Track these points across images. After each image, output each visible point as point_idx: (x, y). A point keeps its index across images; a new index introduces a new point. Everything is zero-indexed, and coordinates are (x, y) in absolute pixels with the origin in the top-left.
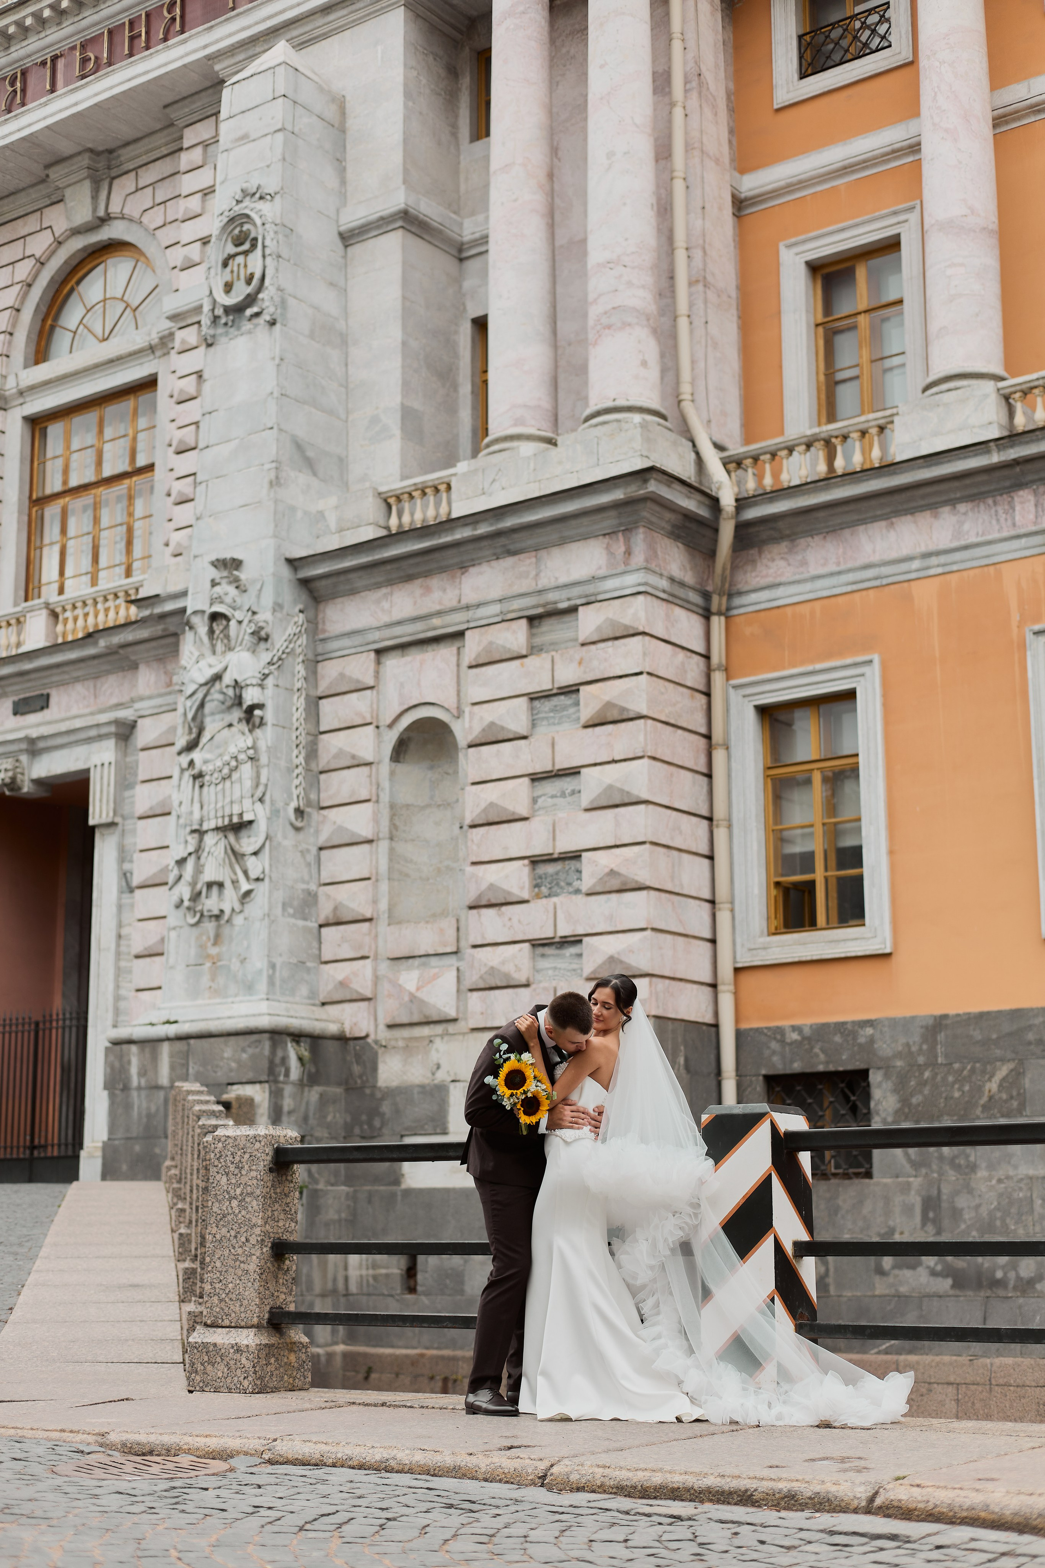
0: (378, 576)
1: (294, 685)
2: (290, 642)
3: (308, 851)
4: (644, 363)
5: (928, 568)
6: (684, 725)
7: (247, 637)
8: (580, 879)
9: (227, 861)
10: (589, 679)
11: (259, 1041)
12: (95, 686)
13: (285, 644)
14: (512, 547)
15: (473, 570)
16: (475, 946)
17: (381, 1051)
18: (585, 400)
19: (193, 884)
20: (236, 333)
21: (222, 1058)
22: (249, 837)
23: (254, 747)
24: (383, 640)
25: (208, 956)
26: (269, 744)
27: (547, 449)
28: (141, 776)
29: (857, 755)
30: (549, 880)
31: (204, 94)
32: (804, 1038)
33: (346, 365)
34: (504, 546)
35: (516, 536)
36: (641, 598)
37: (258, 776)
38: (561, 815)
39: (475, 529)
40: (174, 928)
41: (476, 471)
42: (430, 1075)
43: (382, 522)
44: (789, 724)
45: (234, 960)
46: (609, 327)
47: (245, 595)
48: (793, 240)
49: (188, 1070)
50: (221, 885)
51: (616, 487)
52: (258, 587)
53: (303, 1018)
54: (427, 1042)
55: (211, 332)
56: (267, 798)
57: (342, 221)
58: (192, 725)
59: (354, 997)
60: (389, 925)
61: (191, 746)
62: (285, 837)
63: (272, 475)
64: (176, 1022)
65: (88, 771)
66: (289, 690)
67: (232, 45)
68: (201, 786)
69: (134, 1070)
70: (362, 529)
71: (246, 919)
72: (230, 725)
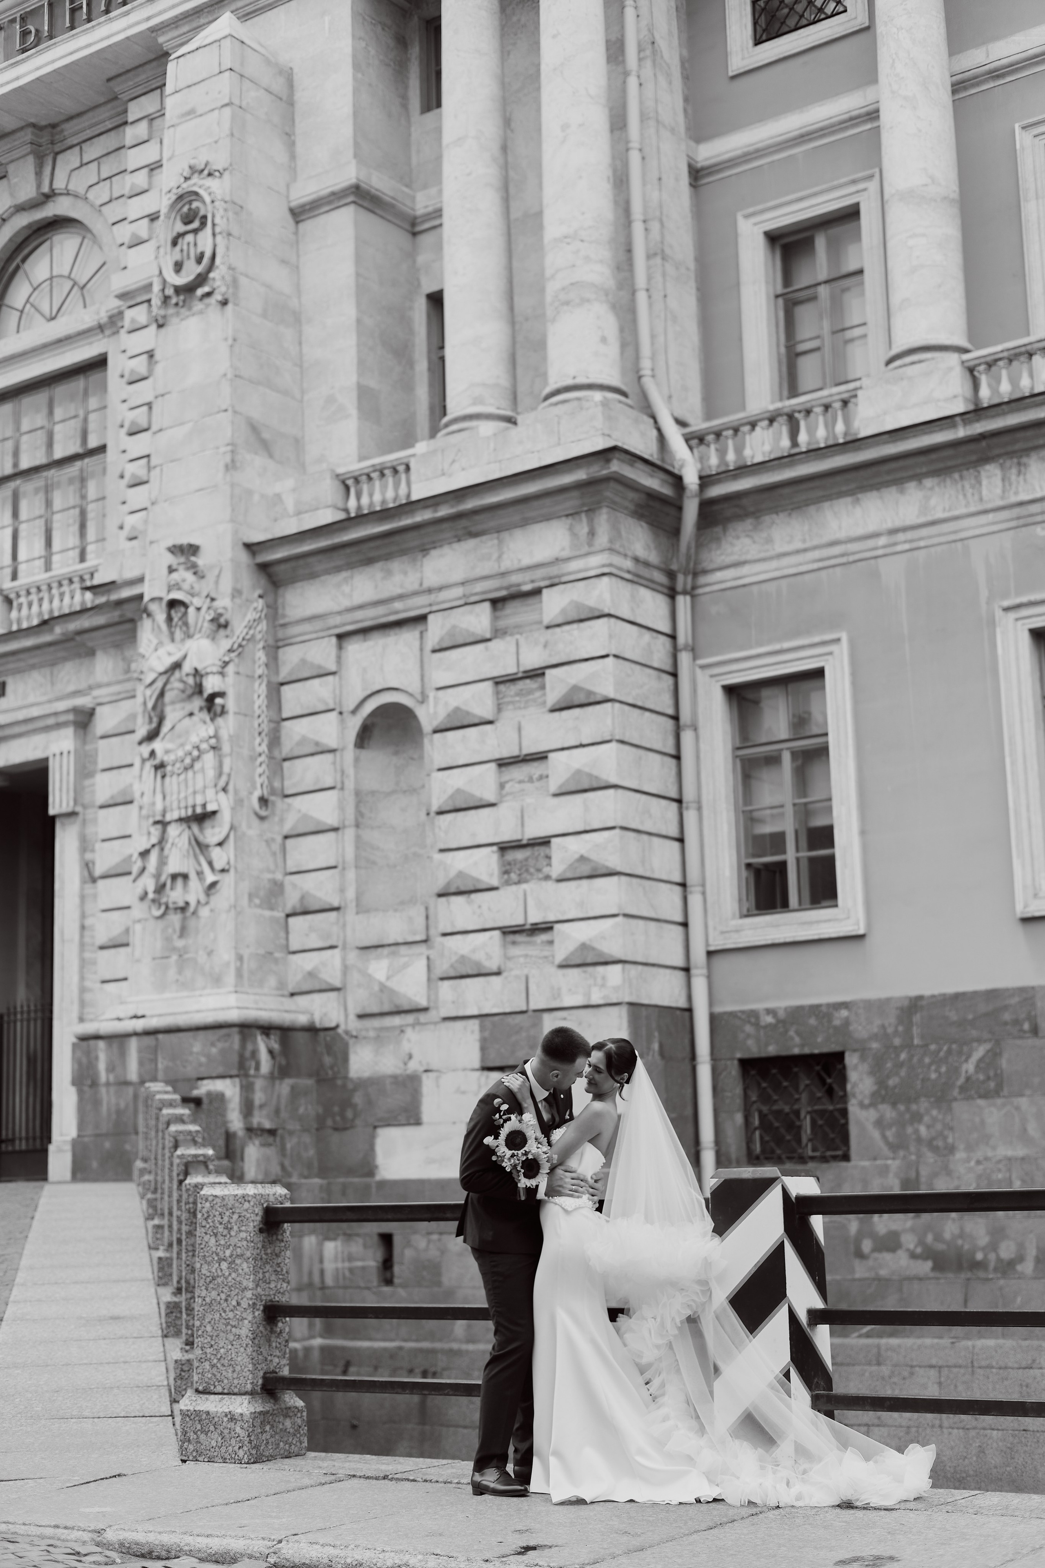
0: (338, 559)
1: (254, 671)
2: (250, 628)
3: (273, 840)
4: (604, 340)
5: (895, 544)
6: (652, 707)
7: (206, 625)
8: (549, 865)
9: (191, 852)
10: (554, 662)
11: (229, 1035)
12: (52, 674)
13: (245, 631)
14: (474, 529)
15: (434, 553)
16: (445, 935)
17: (351, 1042)
18: (544, 376)
19: (157, 876)
20: (188, 313)
21: (191, 1053)
22: (213, 827)
23: (216, 736)
24: (344, 625)
25: (174, 949)
26: (232, 732)
27: (507, 429)
28: (102, 764)
29: (826, 734)
30: (518, 866)
31: (147, 66)
32: (779, 1021)
33: (300, 344)
34: (465, 528)
35: (477, 518)
36: (605, 579)
37: (221, 766)
38: (529, 800)
39: (436, 511)
40: (139, 921)
41: (434, 452)
42: (401, 1065)
43: (341, 505)
44: (756, 702)
45: (201, 952)
46: (567, 303)
47: (203, 581)
48: (751, 210)
49: (156, 1065)
50: (185, 877)
51: (579, 467)
52: (216, 572)
53: (272, 1010)
54: (397, 1032)
55: (162, 312)
56: (231, 788)
57: (292, 198)
58: (152, 714)
59: (324, 987)
60: (357, 913)
61: (152, 736)
62: (249, 827)
63: (228, 458)
64: (143, 1016)
65: (46, 760)
66: (251, 677)
67: (176, 17)
68: (163, 777)
69: (102, 1066)
70: (320, 512)
71: (212, 911)
72: (191, 714)
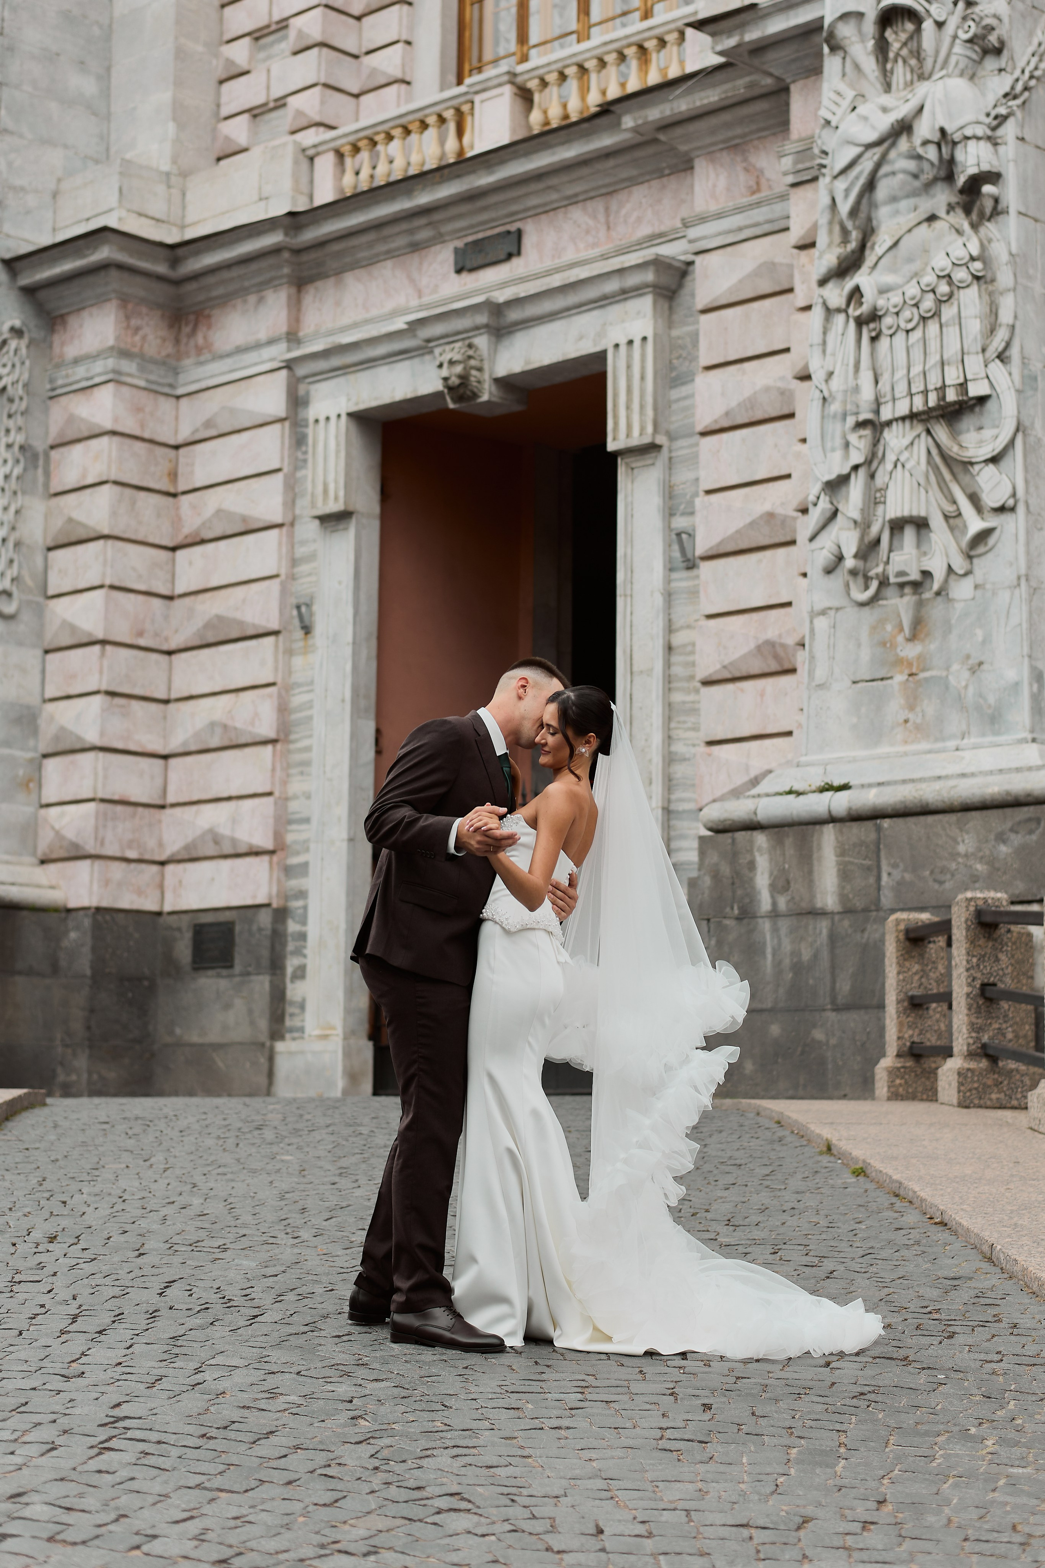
2: (1041, 59)
7: (958, 49)
9: (933, 478)
13: (1034, 61)
19: (864, 525)
22: (981, 428)
23: (982, 257)
25: (899, 662)
26: (1018, 248)
28: (706, 359)
37: (993, 311)
40: (823, 612)
45: (955, 667)
49: (879, 878)
50: (921, 524)
56: (1015, 353)
58: (849, 225)
61: (847, 267)
64: (845, 787)
65: (602, 356)
68: (874, 339)
69: (762, 880)
71: (976, 587)
72: (932, 218)
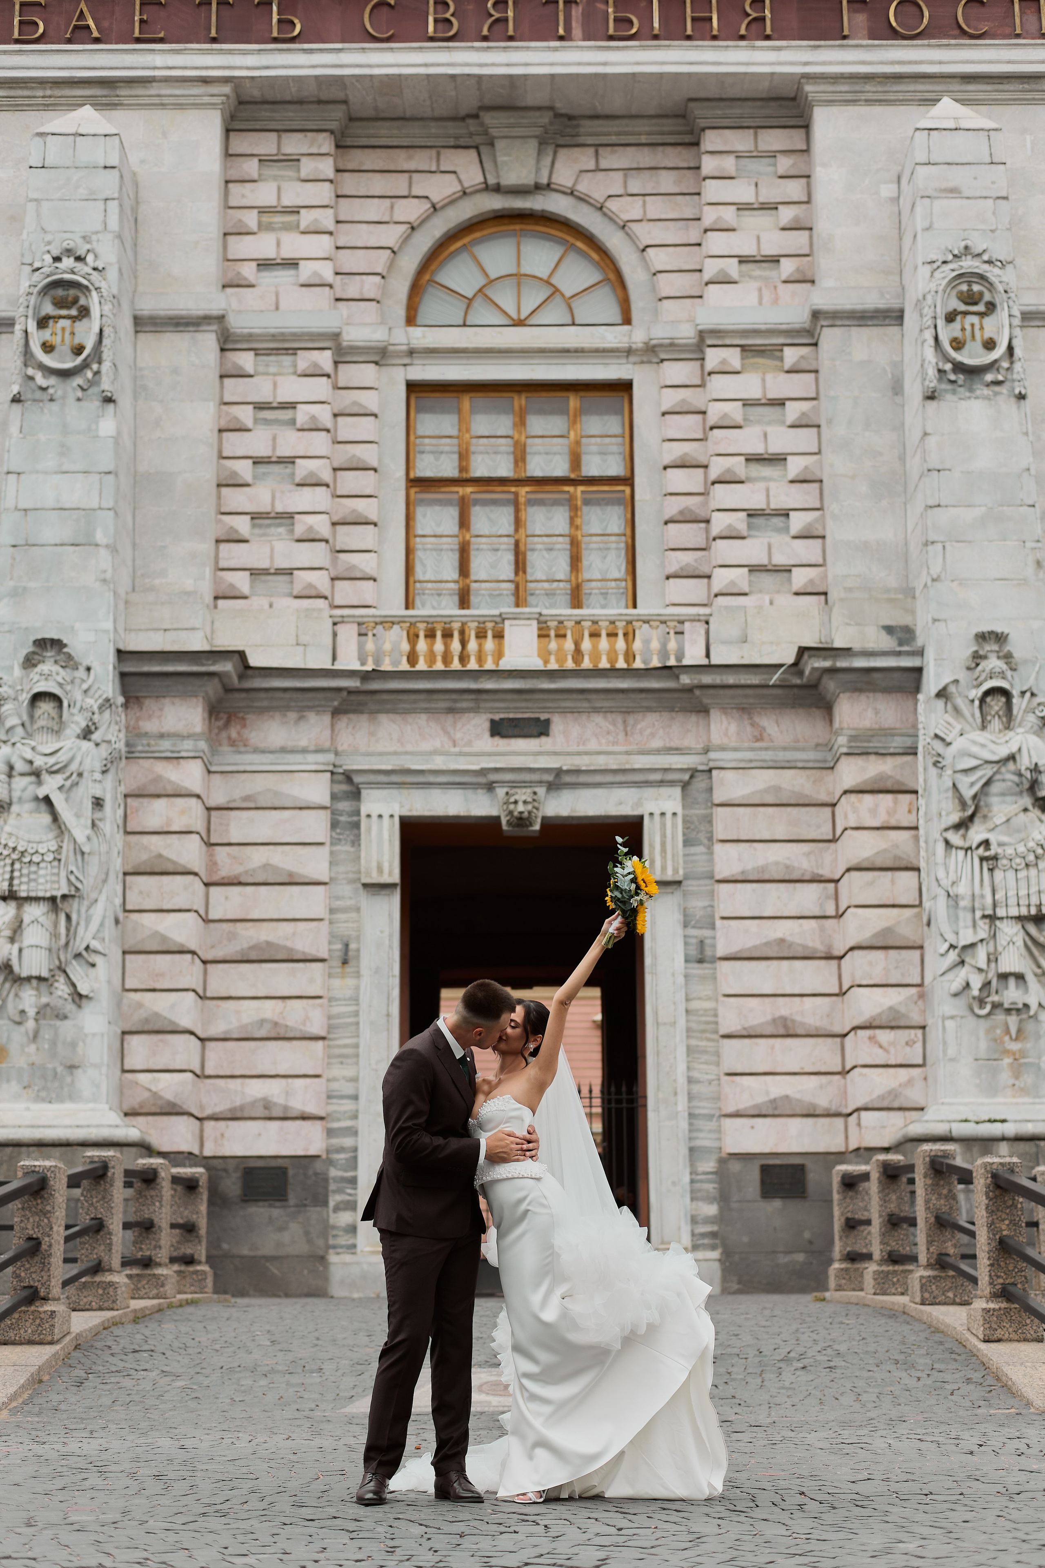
7: (1032, 720)
9: (1026, 953)
20: (968, 394)
40: (952, 1018)
45: (1044, 1058)
50: (1020, 977)
52: (1036, 669)
61: (961, 825)
63: (1039, 555)
65: (641, 817)
67: (842, 74)
72: (1025, 810)
